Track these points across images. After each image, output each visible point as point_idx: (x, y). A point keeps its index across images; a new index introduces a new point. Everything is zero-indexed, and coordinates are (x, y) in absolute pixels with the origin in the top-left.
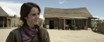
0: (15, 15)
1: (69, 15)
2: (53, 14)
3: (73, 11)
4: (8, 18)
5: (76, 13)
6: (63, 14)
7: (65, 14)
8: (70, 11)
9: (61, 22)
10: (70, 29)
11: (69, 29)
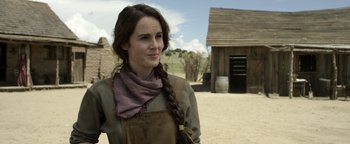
0: (101, 39)
1: (306, 36)
2: (241, 32)
3: (321, 21)
4: (75, 50)
5: (334, 26)
6: (282, 33)
7: (290, 33)
8: (309, 21)
9: (274, 66)
11: (307, 94)
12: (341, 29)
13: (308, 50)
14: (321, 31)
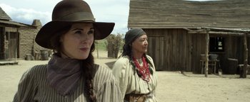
0: (35, 21)
1: (216, 21)
2: (159, 17)
3: (226, 9)
6: (195, 18)
7: (201, 18)
8: (215, 9)
9: (188, 47)
10: (220, 73)
11: (217, 73)
12: (243, 15)
13: (222, 33)
14: (227, 17)
